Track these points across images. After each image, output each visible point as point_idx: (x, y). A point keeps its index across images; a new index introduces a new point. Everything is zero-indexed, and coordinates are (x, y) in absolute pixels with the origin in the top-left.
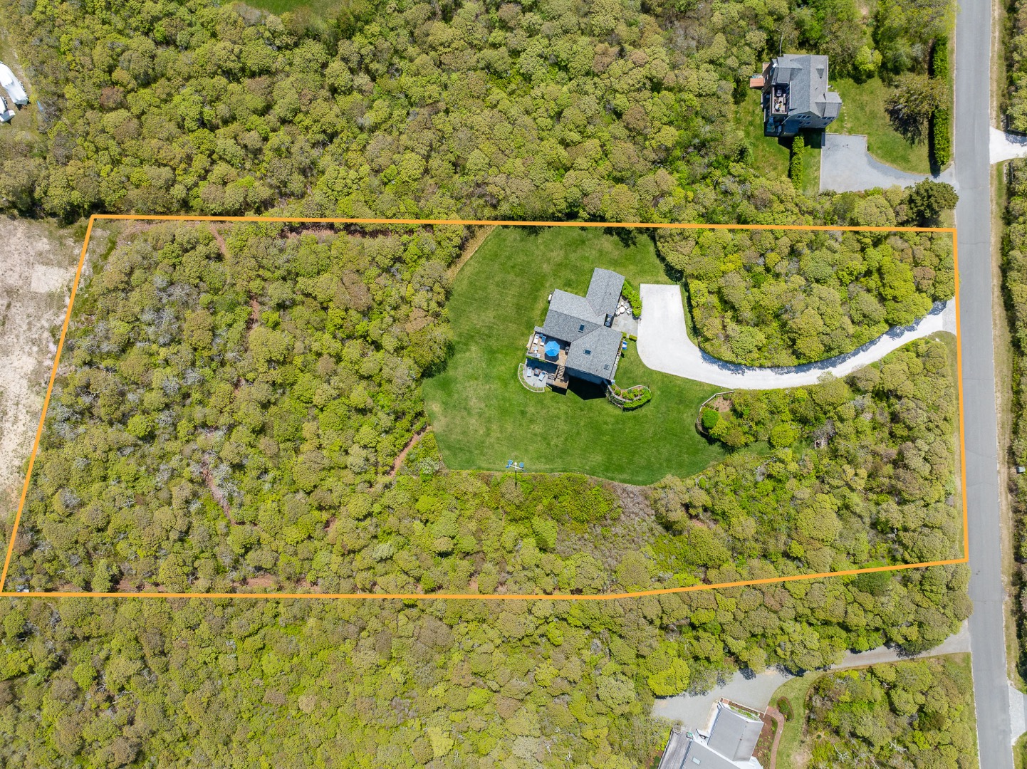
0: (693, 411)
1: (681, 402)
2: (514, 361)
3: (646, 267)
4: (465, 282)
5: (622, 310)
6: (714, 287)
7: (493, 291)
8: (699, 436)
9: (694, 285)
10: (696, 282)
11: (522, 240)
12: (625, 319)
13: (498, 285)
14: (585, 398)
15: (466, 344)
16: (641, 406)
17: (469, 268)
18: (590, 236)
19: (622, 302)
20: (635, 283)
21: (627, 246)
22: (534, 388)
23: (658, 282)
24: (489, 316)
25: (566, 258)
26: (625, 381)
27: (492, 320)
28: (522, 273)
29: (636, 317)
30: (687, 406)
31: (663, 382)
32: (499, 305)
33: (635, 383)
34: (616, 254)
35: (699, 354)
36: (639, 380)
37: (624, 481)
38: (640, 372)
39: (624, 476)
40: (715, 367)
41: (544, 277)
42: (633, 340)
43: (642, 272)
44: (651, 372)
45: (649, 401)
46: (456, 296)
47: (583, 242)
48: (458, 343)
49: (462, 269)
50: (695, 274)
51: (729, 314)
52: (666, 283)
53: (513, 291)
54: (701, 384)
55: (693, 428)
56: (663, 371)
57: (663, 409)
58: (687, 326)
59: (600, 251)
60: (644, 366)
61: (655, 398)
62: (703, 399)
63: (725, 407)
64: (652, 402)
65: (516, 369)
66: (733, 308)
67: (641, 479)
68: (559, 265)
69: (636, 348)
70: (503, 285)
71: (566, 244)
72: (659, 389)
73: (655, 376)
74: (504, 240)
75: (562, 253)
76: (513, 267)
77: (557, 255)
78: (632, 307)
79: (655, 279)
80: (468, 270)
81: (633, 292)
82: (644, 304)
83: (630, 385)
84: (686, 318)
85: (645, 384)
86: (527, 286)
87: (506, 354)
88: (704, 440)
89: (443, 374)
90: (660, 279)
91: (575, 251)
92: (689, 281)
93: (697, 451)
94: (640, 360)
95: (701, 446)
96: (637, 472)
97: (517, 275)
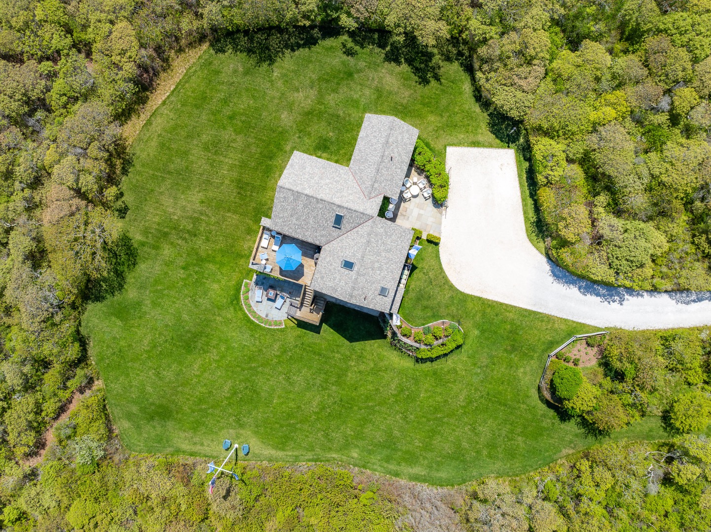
0: (534, 363)
1: (514, 349)
2: (235, 276)
3: (458, 118)
4: (154, 143)
5: (415, 190)
6: (578, 149)
7: (198, 158)
8: (543, 407)
9: (541, 146)
10: (546, 140)
11: (247, 73)
12: (420, 206)
13: (206, 148)
14: (351, 339)
15: (156, 247)
16: (445, 355)
17: (159, 120)
18: (362, 64)
19: (415, 177)
20: (438, 146)
21: (424, 81)
22: (268, 322)
23: (475, 144)
24: (193, 200)
25: (320, 103)
26: (419, 312)
27: (198, 207)
28: (246, 128)
29: (439, 203)
30: (526, 356)
31: (484, 314)
32: (208, 182)
33: (436, 317)
34: (405, 95)
35: (546, 267)
36: (443, 311)
37: (416, 478)
38: (443, 297)
39: (417, 470)
40: (573, 291)
41: (283, 134)
42: (433, 242)
43: (451, 126)
44: (464, 298)
45: (459, 347)
46: (138, 167)
47: (350, 75)
48: (143, 244)
49: (149, 123)
50: (545, 126)
51: (603, 198)
52: (491, 146)
53: (232, 158)
54: (548, 319)
55: (534, 393)
56: (485, 296)
57: (485, 361)
58: (526, 219)
59: (379, 91)
60: (452, 287)
61: (469, 341)
62: (552, 344)
63: (589, 359)
64: (465, 348)
65: (238, 290)
66: (610, 188)
67: (443, 475)
68: (308, 113)
69: (437, 256)
70: (215, 147)
71: (320, 79)
72: (477, 326)
73: (470, 305)
74: (217, 73)
75: (313, 93)
76: (231, 118)
77: (305, 98)
78: (431, 185)
79: (472, 138)
80: (159, 123)
81: (434, 161)
82: (452, 181)
83: (427, 320)
84: (525, 205)
85: (453, 317)
86: (253, 149)
87: (222, 264)
88: (551, 413)
89: (118, 297)
90: (480, 138)
91: (335, 91)
92: (532, 139)
93: (539, 433)
94: (445, 277)
95: (546, 423)
96: (439, 464)
97: (237, 133)
